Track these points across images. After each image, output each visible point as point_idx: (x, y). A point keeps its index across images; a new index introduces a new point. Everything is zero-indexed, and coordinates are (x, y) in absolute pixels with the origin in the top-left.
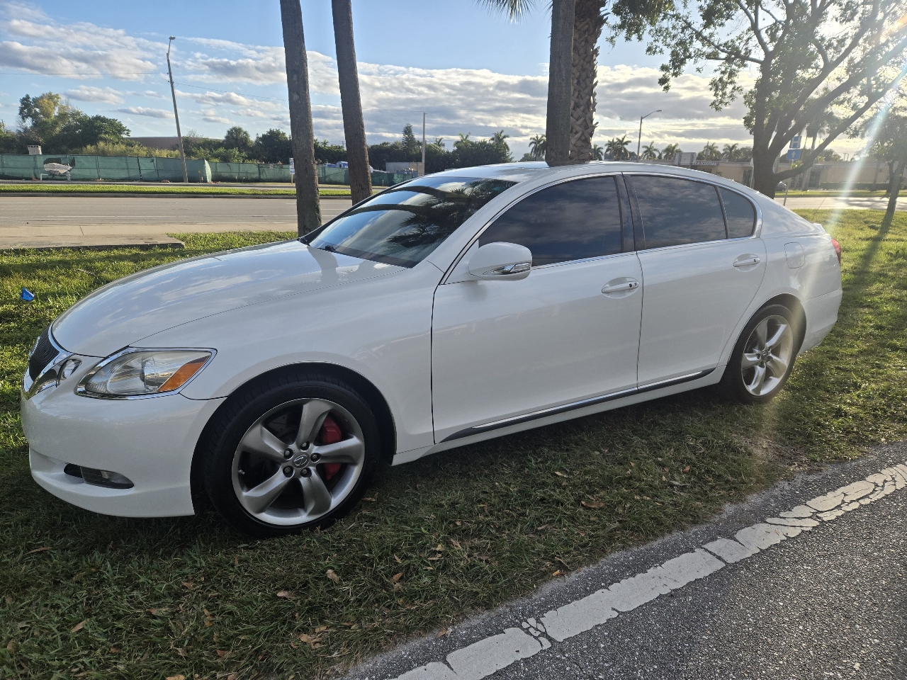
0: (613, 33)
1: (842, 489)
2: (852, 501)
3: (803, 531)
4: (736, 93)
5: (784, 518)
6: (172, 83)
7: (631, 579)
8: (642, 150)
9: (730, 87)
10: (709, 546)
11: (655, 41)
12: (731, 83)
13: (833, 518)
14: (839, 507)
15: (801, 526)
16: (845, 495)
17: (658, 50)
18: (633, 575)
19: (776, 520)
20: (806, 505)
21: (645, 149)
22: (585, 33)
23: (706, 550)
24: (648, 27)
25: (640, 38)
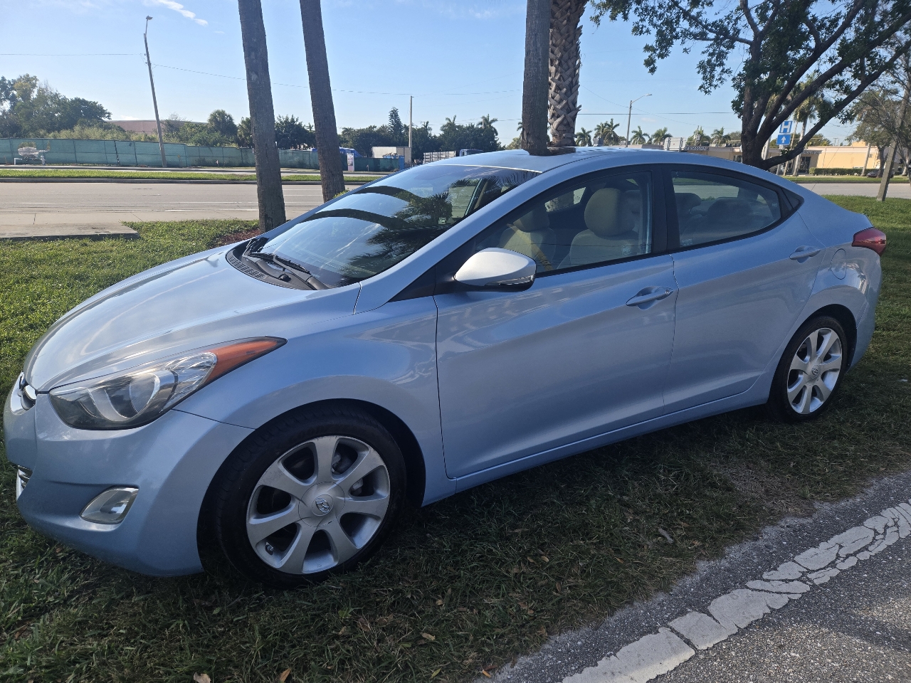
0: (598, 12)
1: (836, 539)
2: (848, 556)
3: (790, 600)
4: (725, 76)
5: (768, 581)
6: (149, 64)
7: (577, 675)
8: (632, 135)
9: (718, 69)
10: (676, 624)
11: (642, 20)
12: (719, 65)
13: (826, 579)
14: (832, 565)
15: (788, 593)
16: (841, 547)
17: (644, 30)
18: (580, 670)
19: (757, 584)
20: (794, 561)
21: (634, 134)
22: (567, 10)
23: (673, 630)
24: (634, 6)
25: (626, 17)
